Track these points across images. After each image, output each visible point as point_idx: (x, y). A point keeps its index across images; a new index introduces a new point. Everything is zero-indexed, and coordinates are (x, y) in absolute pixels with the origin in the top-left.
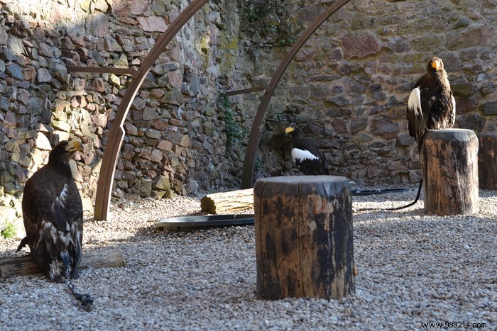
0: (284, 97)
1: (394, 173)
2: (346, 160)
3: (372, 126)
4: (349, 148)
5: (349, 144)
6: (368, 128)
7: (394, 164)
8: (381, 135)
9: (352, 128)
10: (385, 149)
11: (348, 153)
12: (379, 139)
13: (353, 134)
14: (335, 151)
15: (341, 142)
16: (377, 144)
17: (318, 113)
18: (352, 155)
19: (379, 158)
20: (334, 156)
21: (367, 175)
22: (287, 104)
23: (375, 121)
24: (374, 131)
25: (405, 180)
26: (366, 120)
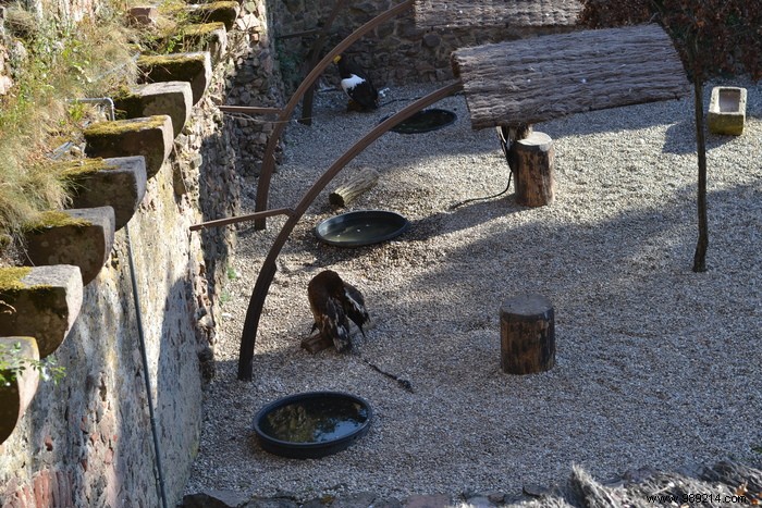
0: (315, 11)
1: (421, 73)
2: (376, 64)
3: (399, 30)
4: (378, 52)
5: (378, 47)
6: (395, 32)
7: (421, 63)
8: (408, 38)
9: (379, 32)
10: (413, 50)
11: (377, 56)
12: (405, 42)
13: (381, 38)
14: (364, 55)
15: (370, 46)
16: (405, 47)
17: (346, 20)
18: (381, 58)
19: (407, 59)
20: (364, 59)
21: (396, 76)
22: (319, 17)
23: (401, 25)
24: (401, 34)
25: (432, 78)
26: (393, 24)
